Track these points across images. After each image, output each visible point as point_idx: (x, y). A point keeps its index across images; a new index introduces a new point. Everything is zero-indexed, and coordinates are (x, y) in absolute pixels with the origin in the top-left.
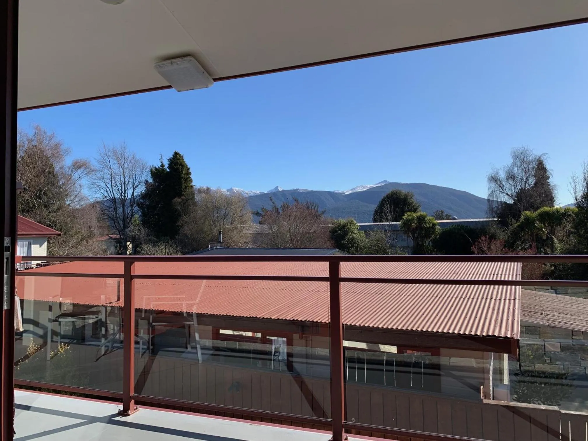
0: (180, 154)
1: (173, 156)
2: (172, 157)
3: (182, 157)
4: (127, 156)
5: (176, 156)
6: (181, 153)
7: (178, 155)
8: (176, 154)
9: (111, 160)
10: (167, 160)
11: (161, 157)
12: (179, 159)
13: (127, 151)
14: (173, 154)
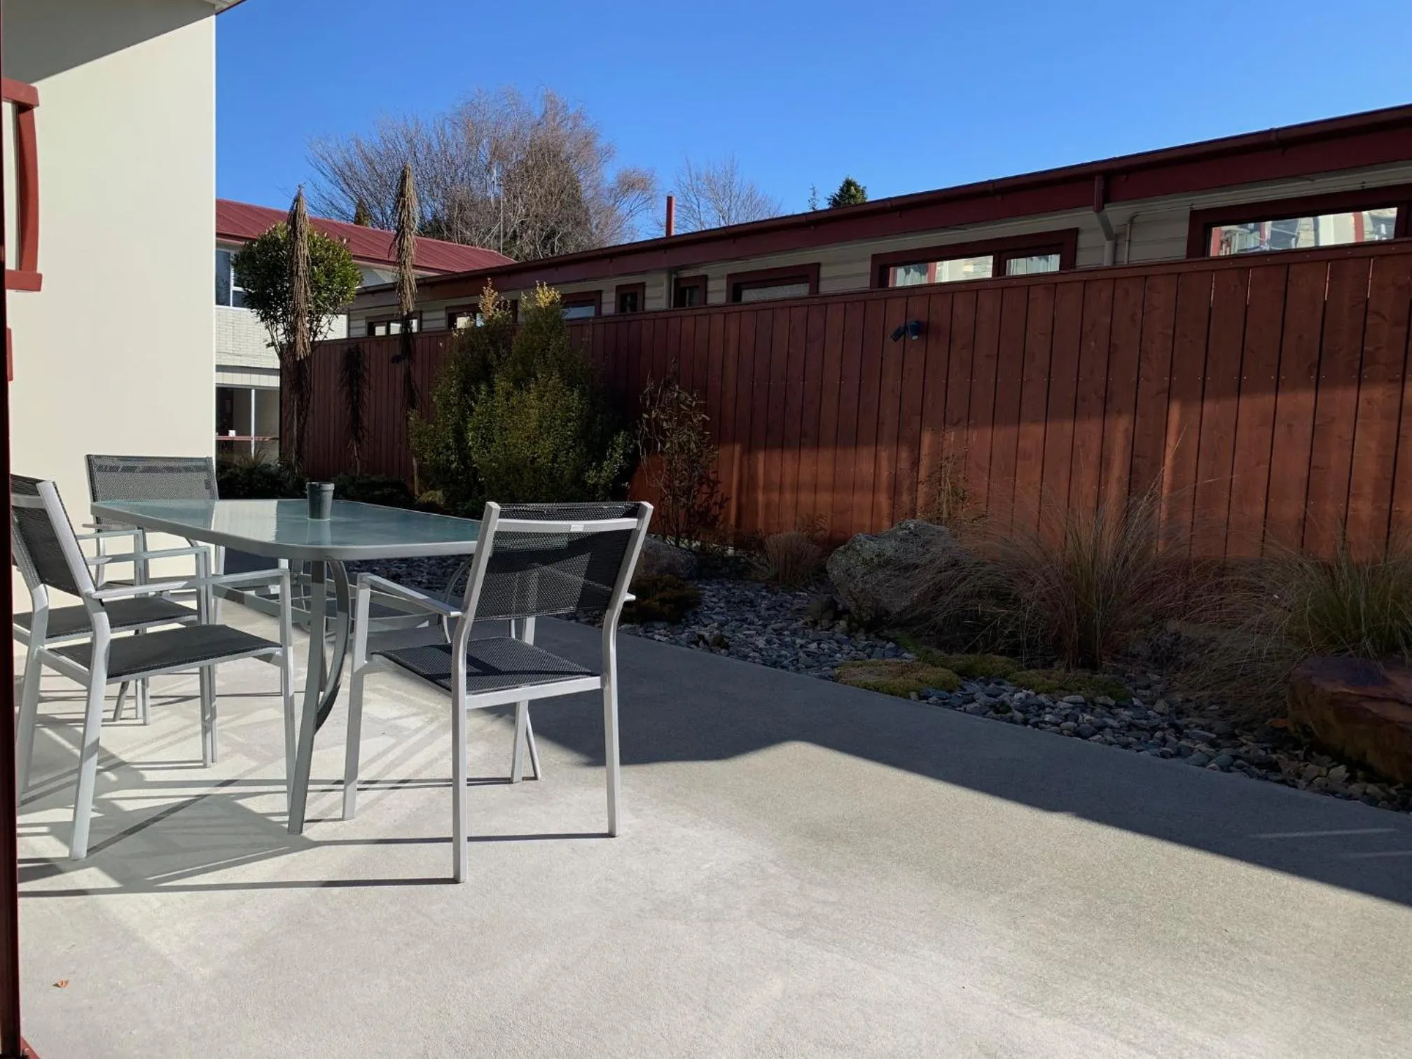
0: (858, 184)
1: (842, 190)
2: (838, 192)
3: (863, 191)
4: (736, 191)
5: (849, 190)
6: (861, 183)
7: (852, 188)
8: (849, 184)
9: (702, 201)
10: (827, 202)
11: (814, 194)
12: (853, 196)
13: (737, 179)
14: (841, 185)
